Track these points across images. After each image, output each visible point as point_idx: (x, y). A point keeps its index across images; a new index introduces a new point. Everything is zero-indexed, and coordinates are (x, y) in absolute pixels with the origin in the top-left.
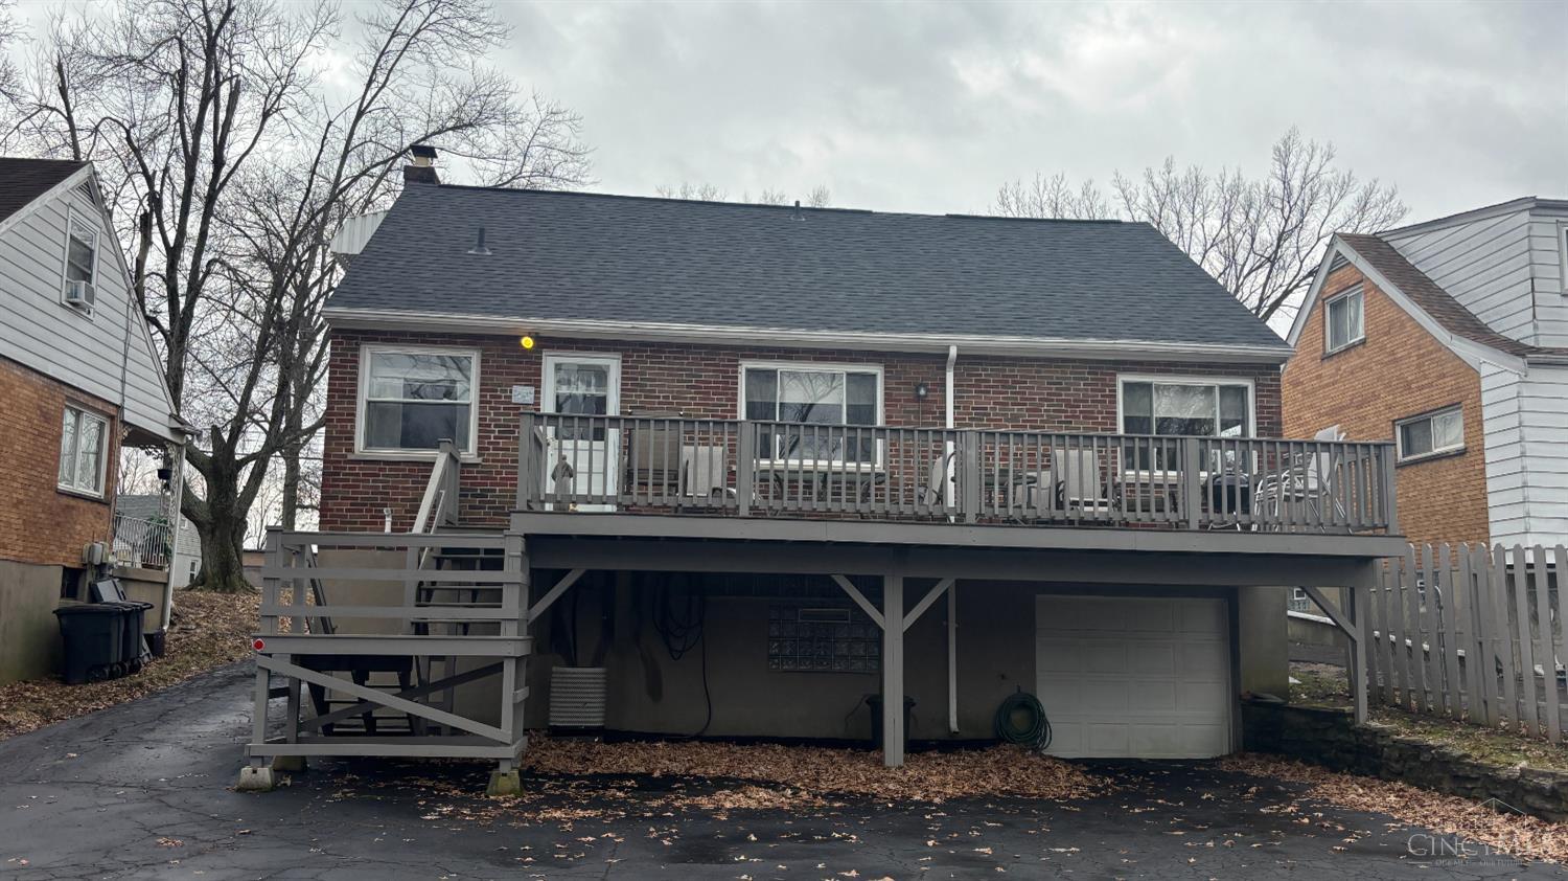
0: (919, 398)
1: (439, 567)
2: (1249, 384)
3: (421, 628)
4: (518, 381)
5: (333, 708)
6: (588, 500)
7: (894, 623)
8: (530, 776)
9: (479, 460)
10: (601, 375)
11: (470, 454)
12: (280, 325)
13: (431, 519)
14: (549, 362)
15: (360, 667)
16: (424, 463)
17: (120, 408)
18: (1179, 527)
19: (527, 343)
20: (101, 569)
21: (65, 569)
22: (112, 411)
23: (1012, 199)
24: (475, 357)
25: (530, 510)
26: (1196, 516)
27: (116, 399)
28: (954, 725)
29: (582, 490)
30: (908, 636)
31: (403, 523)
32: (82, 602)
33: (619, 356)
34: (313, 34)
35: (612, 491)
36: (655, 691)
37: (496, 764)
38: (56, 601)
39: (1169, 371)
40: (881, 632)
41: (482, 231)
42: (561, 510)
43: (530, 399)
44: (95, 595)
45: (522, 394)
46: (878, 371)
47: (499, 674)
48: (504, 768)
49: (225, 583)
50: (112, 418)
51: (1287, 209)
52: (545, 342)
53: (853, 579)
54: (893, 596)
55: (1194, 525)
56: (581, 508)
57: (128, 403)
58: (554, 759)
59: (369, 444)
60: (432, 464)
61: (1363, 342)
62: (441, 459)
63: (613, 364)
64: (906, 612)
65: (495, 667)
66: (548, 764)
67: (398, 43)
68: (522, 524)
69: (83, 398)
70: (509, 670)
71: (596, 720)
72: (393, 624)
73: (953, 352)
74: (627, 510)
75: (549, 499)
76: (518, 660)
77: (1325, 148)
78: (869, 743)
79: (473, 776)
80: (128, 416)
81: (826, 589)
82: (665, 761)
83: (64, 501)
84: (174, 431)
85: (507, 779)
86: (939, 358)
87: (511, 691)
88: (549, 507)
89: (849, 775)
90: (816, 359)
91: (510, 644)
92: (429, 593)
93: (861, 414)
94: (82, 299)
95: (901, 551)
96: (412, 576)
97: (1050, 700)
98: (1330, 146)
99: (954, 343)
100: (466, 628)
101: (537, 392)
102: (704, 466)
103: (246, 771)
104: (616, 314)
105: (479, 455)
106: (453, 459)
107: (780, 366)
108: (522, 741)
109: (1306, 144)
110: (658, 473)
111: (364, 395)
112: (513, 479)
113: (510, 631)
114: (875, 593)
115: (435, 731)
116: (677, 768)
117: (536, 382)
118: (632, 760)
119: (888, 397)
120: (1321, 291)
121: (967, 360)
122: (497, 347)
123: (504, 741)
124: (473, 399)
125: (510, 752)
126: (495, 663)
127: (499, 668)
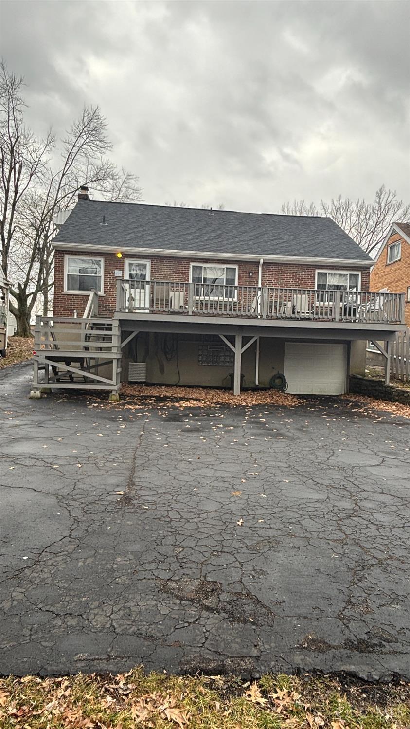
0: (249, 277)
1: (92, 329)
2: (360, 273)
3: (87, 349)
4: (117, 269)
5: (60, 374)
6: (139, 308)
7: (238, 351)
8: (122, 396)
9: (105, 295)
10: (145, 266)
11: (101, 293)
12: (39, 249)
13: (89, 314)
14: (127, 262)
15: (68, 361)
16: (87, 296)
18: (333, 320)
19: (120, 255)
23: (286, 209)
24: (102, 260)
25: (121, 312)
26: (338, 317)
28: (257, 383)
29: (137, 305)
30: (243, 354)
31: (80, 315)
33: (150, 260)
34: (47, 146)
35: (147, 306)
36: (162, 370)
37: (111, 391)
39: (333, 269)
40: (234, 353)
41: (104, 216)
42: (131, 312)
43: (120, 275)
45: (118, 273)
46: (236, 267)
47: (111, 364)
48: (114, 393)
49: (25, 334)
51: (379, 214)
52: (126, 255)
53: (225, 336)
54: (238, 342)
55: (337, 320)
56: (137, 311)
59: (68, 289)
60: (89, 296)
61: (400, 260)
62: (92, 294)
63: (148, 263)
64: (242, 347)
65: (110, 362)
66: (128, 392)
67: (75, 149)
68: (118, 316)
70: (115, 363)
71: (143, 379)
72: (78, 347)
73: (262, 261)
74: (152, 312)
75: (128, 308)
76: (118, 359)
77: (394, 192)
78: (229, 388)
79: (104, 395)
81: (217, 339)
82: (164, 392)
84: (5, 284)
85: (115, 396)
86: (257, 263)
87: (115, 369)
88: (127, 311)
89: (223, 397)
90: (216, 263)
91: (115, 354)
92: (89, 337)
93: (230, 282)
95: (241, 327)
96: (83, 332)
97: (286, 375)
98: (395, 192)
99: (262, 258)
100: (101, 349)
101: (123, 273)
102: (177, 298)
103: (32, 392)
104: (150, 246)
105: (105, 293)
106: (96, 294)
107: (203, 265)
108: (120, 385)
109: (387, 191)
110: (162, 300)
111: (66, 274)
112: (115, 301)
113: (114, 350)
114: (233, 341)
115: (93, 381)
116: (168, 394)
117: (122, 268)
118: (155, 392)
119: (239, 276)
120: (387, 242)
121: (266, 264)
122: (109, 257)
123: (113, 385)
124: (102, 274)
125: (116, 388)
126: (111, 360)
127: (112, 362)
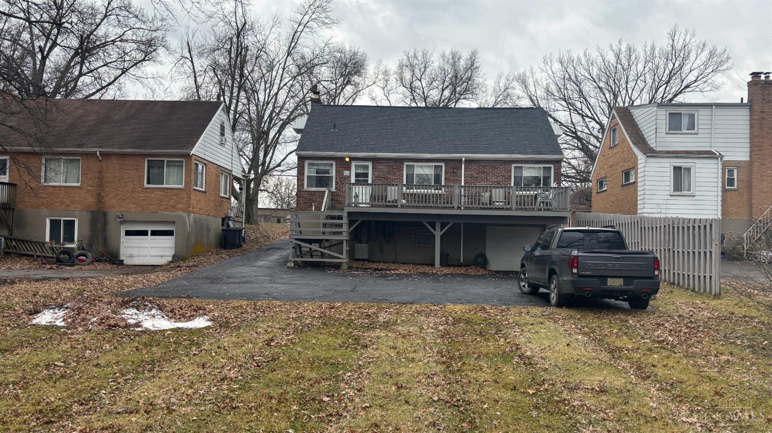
0: (454, 172)
1: (327, 219)
2: (552, 166)
3: (324, 233)
4: (345, 170)
5: (303, 252)
7: (438, 234)
8: (350, 268)
9: (336, 191)
10: (367, 167)
11: (333, 189)
13: (325, 208)
14: (353, 164)
15: (310, 242)
16: (322, 192)
17: (231, 171)
19: (347, 159)
20: (229, 218)
21: (222, 218)
22: (229, 172)
24: (334, 163)
25: (349, 206)
27: (230, 168)
28: (462, 261)
29: (360, 201)
30: (442, 237)
31: (318, 208)
32: (225, 228)
33: (372, 162)
35: (368, 201)
36: (382, 251)
37: (342, 263)
38: (221, 227)
39: (527, 163)
40: (435, 236)
41: (335, 124)
42: (356, 206)
43: (348, 174)
44: (228, 226)
45: (346, 173)
46: (443, 164)
47: (341, 245)
48: (344, 264)
50: (230, 174)
51: (674, 60)
52: (352, 159)
53: (428, 223)
54: (438, 227)
56: (361, 205)
57: (233, 169)
58: (355, 265)
59: (308, 187)
60: (325, 192)
61: (617, 144)
62: (327, 192)
63: (370, 164)
64: (441, 231)
65: (341, 242)
68: (347, 209)
69: (224, 169)
70: (345, 243)
71: (366, 257)
72: (318, 232)
73: (464, 159)
74: (372, 206)
75: (354, 203)
76: (347, 240)
79: (337, 266)
80: (234, 173)
81: (421, 225)
82: (381, 266)
83: (221, 199)
84: (243, 176)
85: (345, 266)
86: (459, 161)
87: (345, 247)
88: (353, 205)
90: (426, 162)
91: (345, 237)
92: (325, 225)
93: (437, 178)
94: (224, 142)
95: (440, 216)
96: (323, 221)
97: (490, 255)
99: (464, 156)
100: (334, 233)
101: (350, 173)
102: (393, 192)
103: (288, 264)
104: (370, 151)
105: (336, 189)
106: (329, 191)
107: (416, 164)
108: (348, 260)
111: (306, 174)
112: (344, 197)
113: (344, 234)
114: (433, 226)
115: (330, 256)
116: (384, 267)
117: (349, 169)
118: (375, 266)
119: (445, 172)
120: (610, 125)
121: (469, 162)
122: (339, 160)
123: (344, 258)
124: (334, 174)
125: (345, 261)
126: (341, 241)
127: (343, 243)
